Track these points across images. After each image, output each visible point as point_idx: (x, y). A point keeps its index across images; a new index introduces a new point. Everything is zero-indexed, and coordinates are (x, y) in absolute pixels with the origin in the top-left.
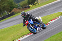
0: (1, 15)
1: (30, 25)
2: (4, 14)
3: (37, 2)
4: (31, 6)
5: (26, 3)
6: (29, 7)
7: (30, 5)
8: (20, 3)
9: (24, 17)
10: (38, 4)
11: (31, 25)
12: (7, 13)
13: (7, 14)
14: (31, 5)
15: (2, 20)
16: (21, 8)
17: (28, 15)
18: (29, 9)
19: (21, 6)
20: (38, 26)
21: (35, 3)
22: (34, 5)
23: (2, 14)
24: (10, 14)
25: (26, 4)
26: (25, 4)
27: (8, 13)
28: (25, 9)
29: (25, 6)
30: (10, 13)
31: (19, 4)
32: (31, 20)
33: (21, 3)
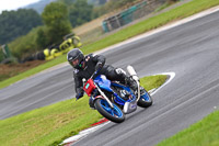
1: (99, 94)
3: (70, 40)
4: (50, 54)
5: (34, 42)
6: (42, 58)
7: (46, 52)
8: (9, 45)
9: (77, 67)
11: (102, 93)
14: (51, 49)
16: (15, 60)
18: (42, 66)
19: (15, 55)
20: (127, 98)
21: (64, 43)
22: (59, 50)
25: (33, 46)
26: (28, 47)
28: (27, 63)
29: (27, 55)
31: (6, 48)
33: (13, 43)
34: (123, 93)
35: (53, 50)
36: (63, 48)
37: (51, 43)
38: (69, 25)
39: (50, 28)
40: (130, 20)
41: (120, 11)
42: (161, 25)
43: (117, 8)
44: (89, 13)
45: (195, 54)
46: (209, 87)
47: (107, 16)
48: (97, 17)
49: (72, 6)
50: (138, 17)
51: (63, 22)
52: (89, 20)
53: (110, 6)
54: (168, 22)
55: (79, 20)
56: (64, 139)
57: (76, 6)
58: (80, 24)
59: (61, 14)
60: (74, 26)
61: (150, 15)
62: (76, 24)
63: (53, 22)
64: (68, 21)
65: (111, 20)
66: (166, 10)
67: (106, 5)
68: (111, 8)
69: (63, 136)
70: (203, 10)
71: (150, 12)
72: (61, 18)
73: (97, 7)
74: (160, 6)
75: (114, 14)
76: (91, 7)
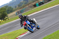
3: (7, 17)
4: (1, 21)
9: (21, 19)
10: (8, 19)
11: (28, 25)
21: (5, 18)
34: (33, 25)
35: (2, 20)
36: (5, 20)
37: (2, 18)
38: (7, 13)
39: (2, 14)
40: (23, 12)
41: (20, 10)
42: (31, 13)
43: (19, 9)
44: (12, 10)
45: (41, 21)
46: (44, 30)
47: (17, 11)
48: (14, 11)
49: (8, 8)
50: (25, 11)
51: (5, 13)
52: (12, 12)
53: (18, 8)
54: (33, 13)
55: (9, 12)
57: (9, 8)
58: (10, 13)
59: (5, 10)
60: (8, 14)
61: (28, 11)
62: (8, 13)
63: (2, 13)
64: (6, 12)
65: (18, 12)
66: (33, 9)
67: (17, 8)
68: (18, 9)
70: (43, 9)
71: (28, 10)
72: (5, 11)
73: (14, 9)
74: (31, 8)
75: (19, 10)
76: (13, 8)
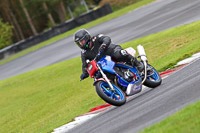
0: (68, 13)
2: (78, 9)
12: (87, 7)
13: (88, 11)
15: (70, 29)
17: (99, 41)
20: (130, 80)
23: (72, 10)
24: (98, 10)
27: (91, 9)
30: (95, 8)
32: (108, 58)
56: (178, 61)
69: (178, 58)
